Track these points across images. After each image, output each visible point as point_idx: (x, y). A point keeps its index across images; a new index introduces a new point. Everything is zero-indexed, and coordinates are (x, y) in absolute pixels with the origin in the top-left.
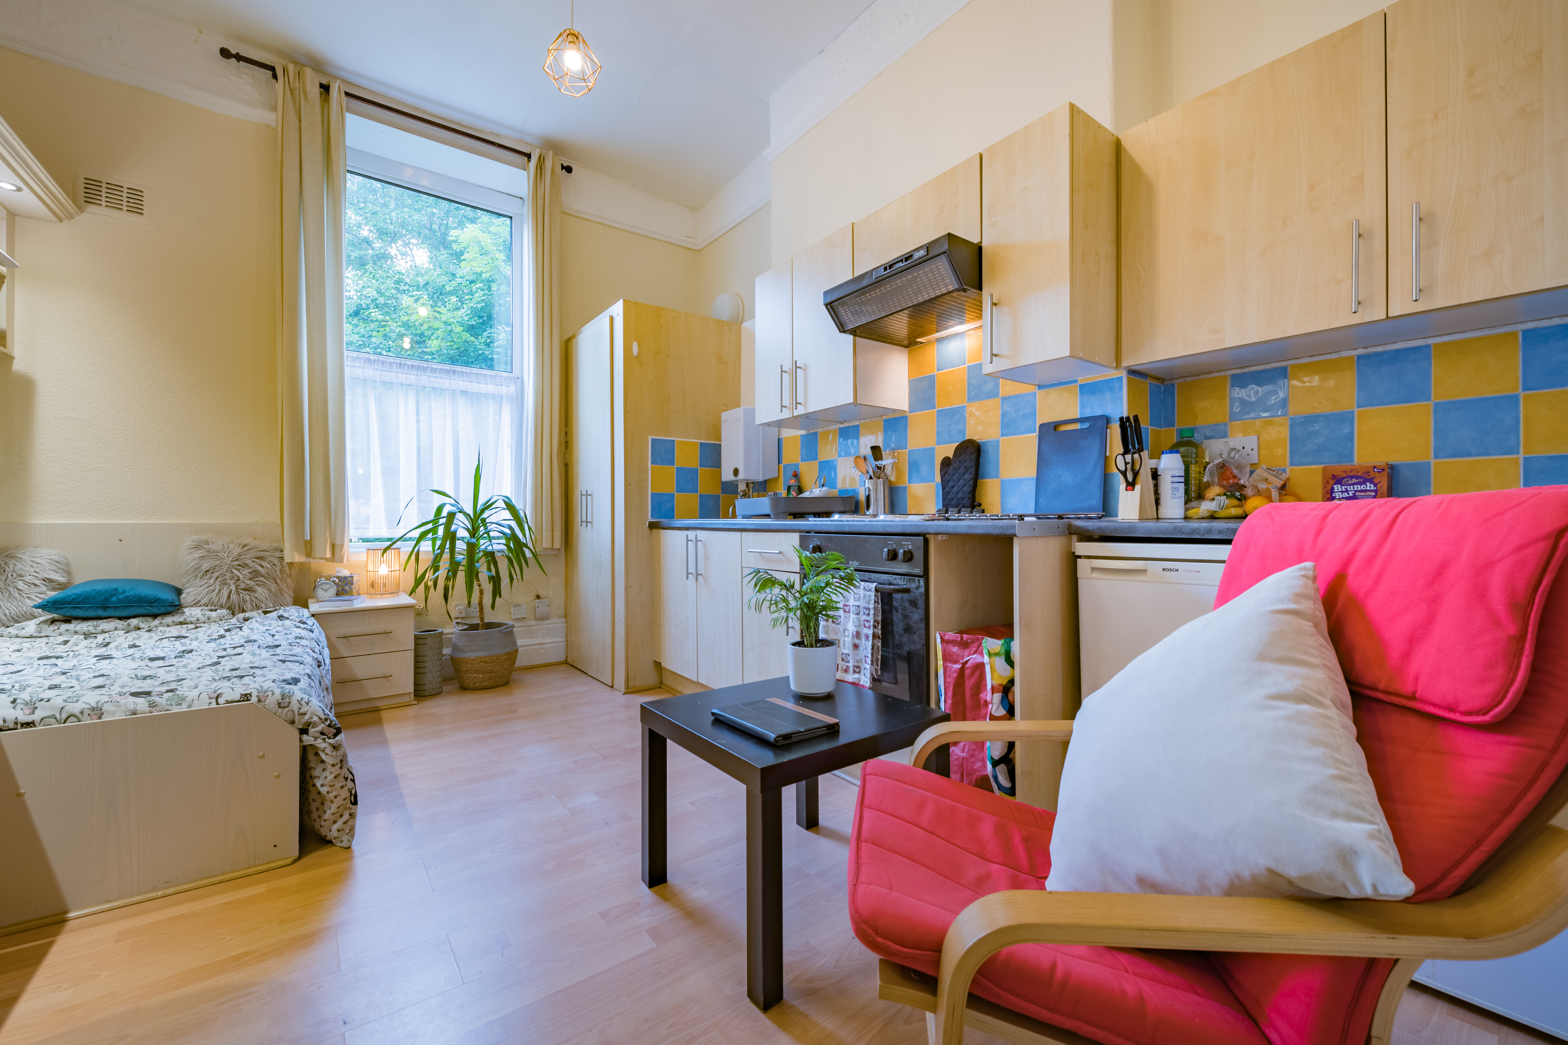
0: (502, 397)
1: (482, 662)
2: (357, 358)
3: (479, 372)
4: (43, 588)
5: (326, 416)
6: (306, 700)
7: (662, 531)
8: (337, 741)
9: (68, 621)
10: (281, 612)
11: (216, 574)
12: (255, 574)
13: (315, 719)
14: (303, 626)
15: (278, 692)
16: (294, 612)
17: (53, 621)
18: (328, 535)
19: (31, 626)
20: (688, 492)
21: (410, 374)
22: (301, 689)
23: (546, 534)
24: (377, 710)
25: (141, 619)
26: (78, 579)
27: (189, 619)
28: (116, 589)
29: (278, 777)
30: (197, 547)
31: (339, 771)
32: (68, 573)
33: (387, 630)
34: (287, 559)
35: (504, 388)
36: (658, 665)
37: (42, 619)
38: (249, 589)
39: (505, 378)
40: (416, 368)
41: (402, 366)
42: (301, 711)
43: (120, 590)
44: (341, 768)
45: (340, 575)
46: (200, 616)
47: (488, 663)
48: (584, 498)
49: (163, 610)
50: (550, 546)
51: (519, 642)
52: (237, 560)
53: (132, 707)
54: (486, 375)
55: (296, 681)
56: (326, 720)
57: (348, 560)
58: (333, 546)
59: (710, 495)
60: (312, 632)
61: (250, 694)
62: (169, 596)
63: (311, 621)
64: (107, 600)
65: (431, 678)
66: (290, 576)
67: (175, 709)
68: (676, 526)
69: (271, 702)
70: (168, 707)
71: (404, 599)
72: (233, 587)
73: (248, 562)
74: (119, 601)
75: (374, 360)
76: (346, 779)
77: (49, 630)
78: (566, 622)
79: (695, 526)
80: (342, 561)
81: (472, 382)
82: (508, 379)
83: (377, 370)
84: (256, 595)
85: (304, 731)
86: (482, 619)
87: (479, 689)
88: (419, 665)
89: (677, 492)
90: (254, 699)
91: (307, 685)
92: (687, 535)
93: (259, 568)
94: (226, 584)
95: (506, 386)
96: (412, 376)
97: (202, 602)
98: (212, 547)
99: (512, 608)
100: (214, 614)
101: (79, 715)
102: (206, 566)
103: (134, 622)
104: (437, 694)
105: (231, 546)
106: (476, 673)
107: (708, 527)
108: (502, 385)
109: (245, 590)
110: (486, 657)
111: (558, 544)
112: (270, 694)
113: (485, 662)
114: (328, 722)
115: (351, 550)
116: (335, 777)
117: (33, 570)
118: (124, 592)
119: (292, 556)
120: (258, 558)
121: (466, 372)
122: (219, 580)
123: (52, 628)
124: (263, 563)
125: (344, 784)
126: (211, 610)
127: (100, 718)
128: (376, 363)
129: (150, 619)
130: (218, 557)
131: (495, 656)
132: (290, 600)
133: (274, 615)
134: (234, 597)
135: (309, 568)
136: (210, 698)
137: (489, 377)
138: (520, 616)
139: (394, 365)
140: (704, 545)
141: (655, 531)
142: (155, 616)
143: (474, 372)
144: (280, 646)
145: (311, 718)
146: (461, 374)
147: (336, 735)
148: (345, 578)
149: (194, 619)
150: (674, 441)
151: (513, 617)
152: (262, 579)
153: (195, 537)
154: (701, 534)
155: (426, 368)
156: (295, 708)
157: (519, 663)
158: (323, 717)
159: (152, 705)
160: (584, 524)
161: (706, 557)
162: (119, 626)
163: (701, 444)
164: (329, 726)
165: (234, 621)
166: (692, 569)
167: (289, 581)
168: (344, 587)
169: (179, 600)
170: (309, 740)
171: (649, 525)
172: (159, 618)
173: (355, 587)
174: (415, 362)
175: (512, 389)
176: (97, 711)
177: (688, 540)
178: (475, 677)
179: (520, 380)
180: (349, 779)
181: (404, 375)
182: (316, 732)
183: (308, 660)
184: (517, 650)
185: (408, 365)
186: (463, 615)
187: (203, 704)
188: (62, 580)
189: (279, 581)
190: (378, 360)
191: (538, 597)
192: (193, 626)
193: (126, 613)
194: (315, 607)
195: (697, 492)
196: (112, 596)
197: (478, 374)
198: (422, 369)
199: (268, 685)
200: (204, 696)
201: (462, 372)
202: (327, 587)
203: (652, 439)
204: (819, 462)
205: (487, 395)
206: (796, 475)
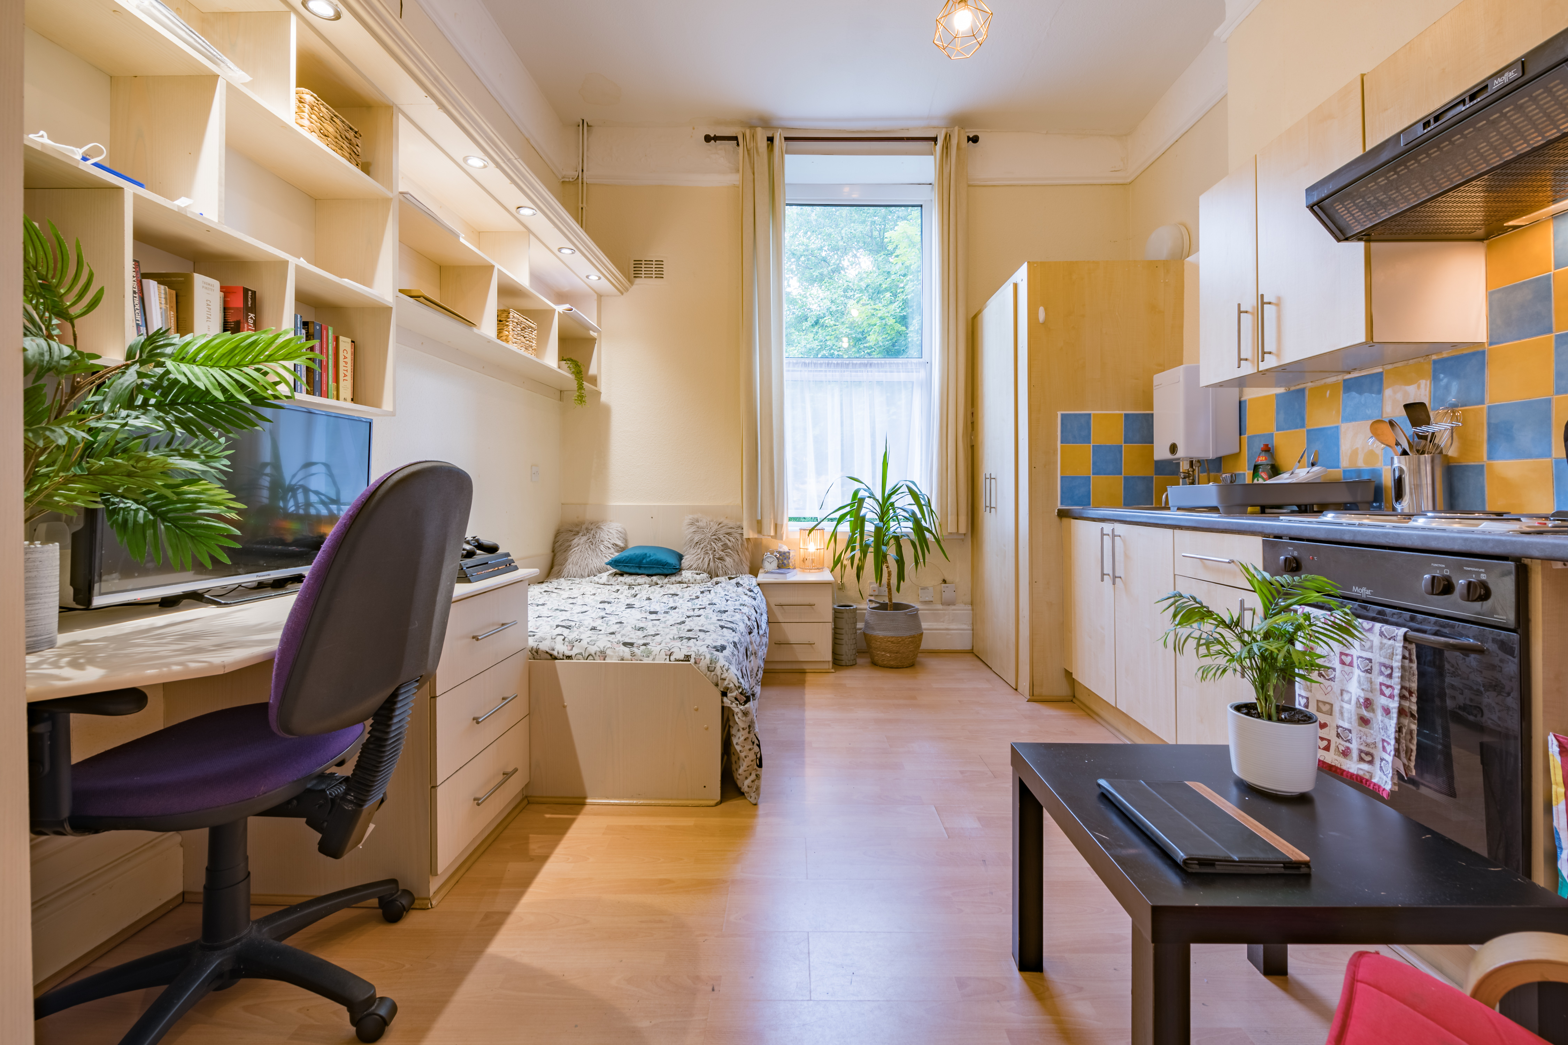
0: (913, 383)
1: (888, 641)
2: (797, 363)
3: (892, 361)
4: (612, 550)
5: (771, 415)
6: (726, 667)
7: (1073, 521)
8: (746, 708)
9: (622, 575)
10: (739, 580)
11: (702, 546)
12: (725, 546)
13: (732, 685)
14: (749, 593)
15: (708, 656)
16: (748, 580)
17: (616, 574)
18: (772, 517)
19: (604, 577)
20: (1109, 474)
21: (835, 371)
22: (725, 657)
23: (951, 518)
24: (803, 672)
25: (658, 577)
26: (631, 545)
27: (684, 580)
28: (646, 554)
29: (707, 729)
30: (692, 524)
31: (747, 735)
32: (626, 540)
33: (812, 603)
34: (745, 536)
35: (914, 374)
36: (1068, 674)
37: (610, 572)
38: (721, 559)
39: (916, 364)
42: (723, 676)
43: (648, 555)
44: (749, 733)
45: (781, 550)
46: (690, 578)
47: (895, 643)
48: (988, 481)
49: (669, 572)
50: (955, 531)
51: (924, 625)
52: (714, 535)
53: (621, 654)
54: (898, 364)
55: (723, 648)
56: (739, 687)
57: (787, 537)
58: (776, 526)
59: (1138, 477)
60: (755, 599)
61: (690, 656)
62: (672, 560)
63: (757, 589)
64: (641, 562)
65: (847, 650)
66: (747, 549)
67: (646, 661)
68: (1089, 516)
69: (704, 664)
70: (641, 658)
71: (826, 576)
72: (711, 557)
73: (721, 536)
74: (648, 563)
76: (753, 743)
77: (613, 580)
78: (973, 610)
79: (1111, 518)
80: (782, 539)
81: (886, 372)
82: (918, 365)
83: (811, 371)
84: (726, 563)
85: (724, 694)
86: (890, 600)
87: (887, 667)
88: (838, 636)
89: (1093, 474)
90: (692, 661)
91: (730, 653)
92: (1102, 529)
93: (728, 542)
94: (707, 553)
95: (916, 372)
96: (837, 373)
97: (694, 567)
98: (701, 524)
99: (920, 591)
100: (698, 577)
101: (594, 655)
102: (696, 539)
103: (655, 578)
104: (852, 665)
105: (712, 523)
106: (884, 651)
107: (1128, 519)
108: (912, 372)
109: (719, 559)
110: (892, 637)
111: (962, 530)
112: (702, 657)
113: (892, 642)
114: (741, 690)
115: (789, 528)
116: (745, 740)
117: (607, 537)
118: (650, 556)
119: (749, 533)
120: (727, 534)
121: (881, 364)
122: (704, 550)
123: (615, 579)
124: (731, 538)
125: (751, 747)
126: (697, 574)
127: (604, 660)
128: (810, 365)
129: (663, 577)
130: (703, 533)
131: (901, 637)
132: (747, 569)
133: (734, 581)
134: (712, 564)
135: (761, 543)
136: (666, 655)
137: (900, 365)
138: (927, 599)
140: (1124, 541)
141: (1065, 520)
142: (666, 575)
143: (888, 362)
144: (727, 611)
145: (729, 684)
146: (876, 366)
147: (746, 702)
148: (785, 553)
149: (687, 580)
150: (1090, 415)
151: (921, 599)
152: (729, 550)
153: (691, 516)
154: (1120, 528)
155: (848, 364)
156: (719, 674)
157: (924, 646)
158: (737, 684)
159: (633, 654)
160: (988, 509)
161: (1126, 556)
162: (647, 582)
163: (1126, 415)
164: (741, 693)
165: (709, 584)
166: (1108, 569)
167: (747, 553)
168: (783, 560)
169: (680, 564)
170: (727, 703)
171: (1058, 513)
172: (668, 577)
173: (792, 561)
175: (922, 374)
176: (603, 654)
177: (1103, 535)
178: (883, 655)
179: (929, 363)
180: (755, 744)
181: (831, 373)
182: (732, 697)
183: (742, 628)
184: (922, 633)
186: (876, 593)
187: (661, 660)
188: (622, 545)
189: (740, 553)
191: (944, 581)
192: (685, 585)
193: (650, 572)
194: (762, 578)
195: (1121, 474)
196: (643, 559)
199: (703, 649)
200: (663, 652)
201: (878, 364)
202: (771, 560)
203: (1062, 415)
204: (1308, 431)
205: (899, 383)
206: (1267, 450)
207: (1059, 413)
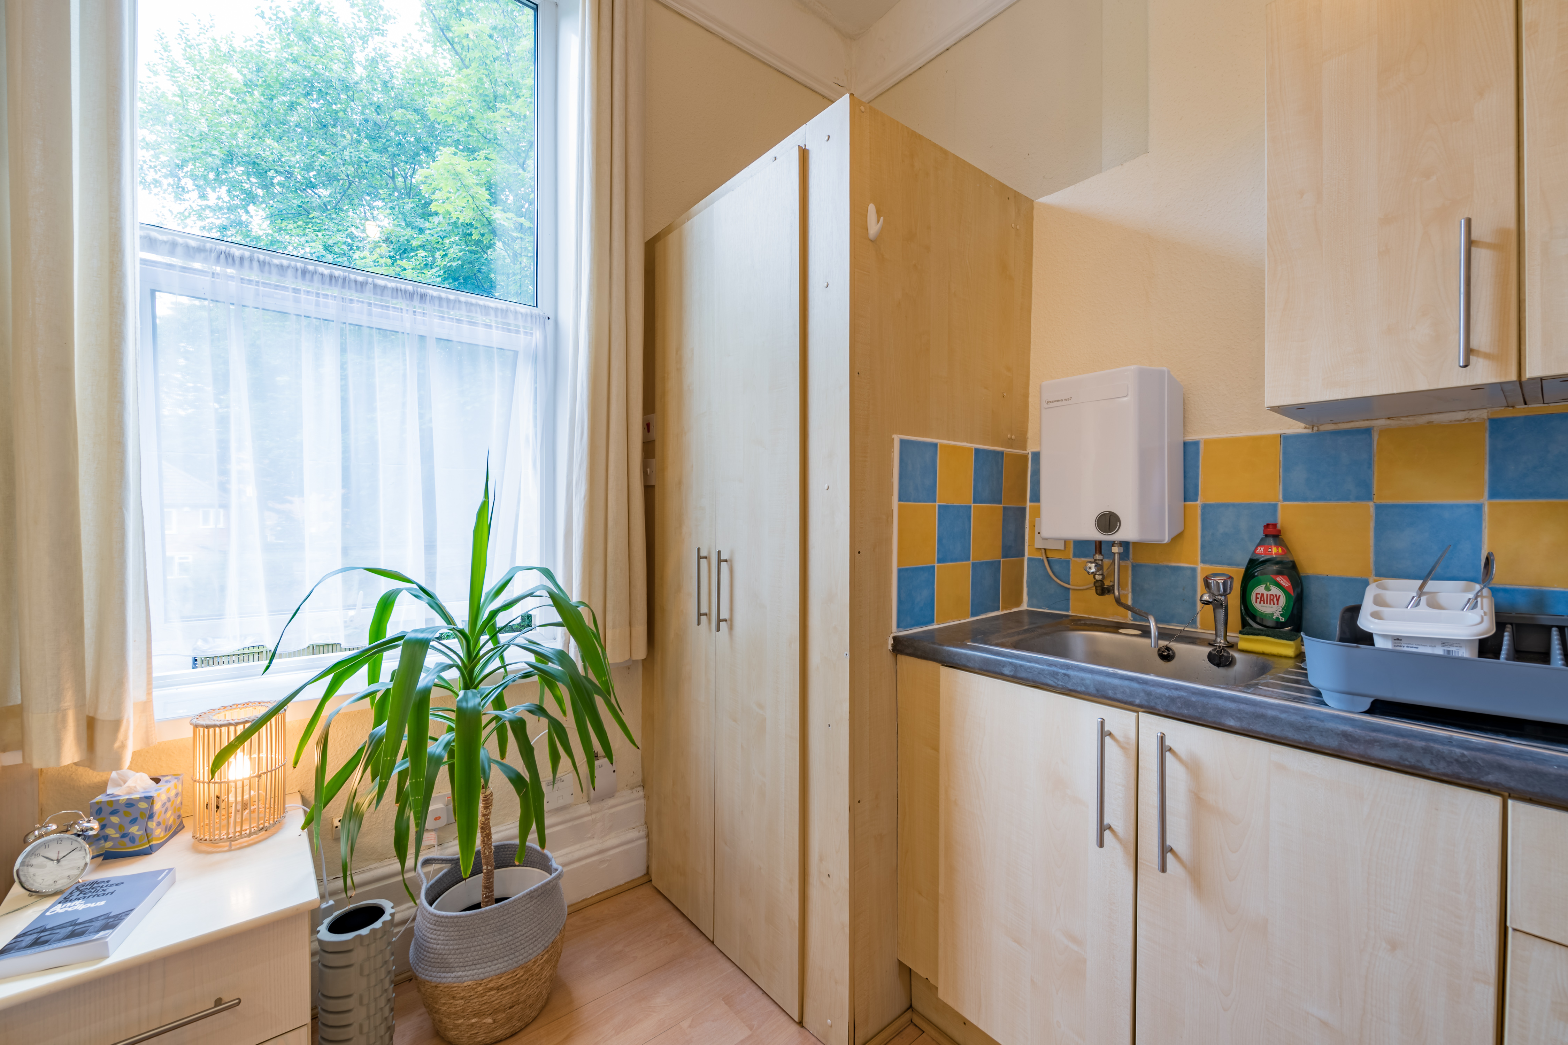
0: (516, 353)
1: (491, 989)
3: (474, 301)
35: (522, 336)
36: (906, 971)
39: (525, 316)
40: (340, 281)
41: (308, 276)
47: (506, 988)
54: (486, 308)
58: (90, 726)
65: (363, 1041)
75: (242, 259)
78: (646, 797)
81: (458, 319)
82: (529, 319)
83: (250, 281)
95: (526, 333)
106: (475, 1016)
108: (517, 332)
113: (499, 988)
121: (448, 300)
128: (246, 263)
137: (492, 313)
139: (290, 272)
143: (463, 299)
146: (437, 302)
148: (131, 803)
150: (936, 446)
155: (363, 285)
160: (707, 621)
163: (976, 451)
168: (125, 830)
173: (157, 824)
174: (338, 269)
175: (538, 339)
179: (552, 321)
185: (322, 275)
190: (251, 260)
197: (472, 304)
198: (353, 285)
201: (440, 299)
202: (65, 848)
203: (902, 442)
204: (1378, 507)
205: (489, 348)
206: (1273, 533)
207: (897, 438)
